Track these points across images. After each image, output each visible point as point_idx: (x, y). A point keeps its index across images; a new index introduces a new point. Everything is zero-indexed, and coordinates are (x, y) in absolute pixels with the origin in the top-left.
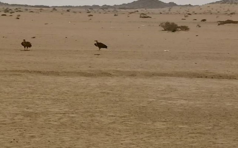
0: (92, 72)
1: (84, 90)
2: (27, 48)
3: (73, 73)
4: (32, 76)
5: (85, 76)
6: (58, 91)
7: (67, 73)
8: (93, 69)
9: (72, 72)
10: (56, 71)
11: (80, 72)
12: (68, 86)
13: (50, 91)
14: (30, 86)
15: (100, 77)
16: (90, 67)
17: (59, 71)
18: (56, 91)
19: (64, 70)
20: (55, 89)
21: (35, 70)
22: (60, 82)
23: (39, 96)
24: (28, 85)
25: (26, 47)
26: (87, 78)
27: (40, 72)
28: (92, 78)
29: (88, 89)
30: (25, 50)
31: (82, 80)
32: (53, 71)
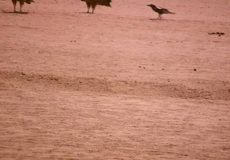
0: (200, 87)
1: (177, 137)
2: (22, 4)
3: (148, 86)
4: (35, 90)
5: (181, 96)
6: (105, 135)
7: (131, 85)
8: (202, 76)
9: (145, 83)
10: (102, 78)
11: (167, 83)
12: (132, 123)
13: (83, 135)
14: (27, 118)
15: (221, 101)
16: (195, 70)
17: (110, 79)
18: (100, 135)
19: (123, 76)
20: (97, 131)
21: (42, 73)
22: (110, 110)
23: (50, 151)
24: (20, 117)
25: (18, 3)
26: (186, 102)
27: (56, 80)
28: (200, 103)
29: (188, 136)
30: (15, 12)
31: (172, 106)
32: (93, 79)
